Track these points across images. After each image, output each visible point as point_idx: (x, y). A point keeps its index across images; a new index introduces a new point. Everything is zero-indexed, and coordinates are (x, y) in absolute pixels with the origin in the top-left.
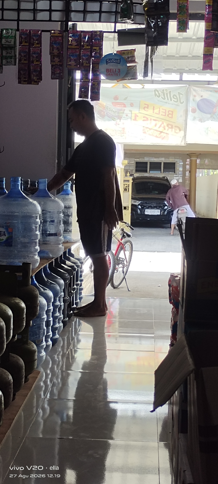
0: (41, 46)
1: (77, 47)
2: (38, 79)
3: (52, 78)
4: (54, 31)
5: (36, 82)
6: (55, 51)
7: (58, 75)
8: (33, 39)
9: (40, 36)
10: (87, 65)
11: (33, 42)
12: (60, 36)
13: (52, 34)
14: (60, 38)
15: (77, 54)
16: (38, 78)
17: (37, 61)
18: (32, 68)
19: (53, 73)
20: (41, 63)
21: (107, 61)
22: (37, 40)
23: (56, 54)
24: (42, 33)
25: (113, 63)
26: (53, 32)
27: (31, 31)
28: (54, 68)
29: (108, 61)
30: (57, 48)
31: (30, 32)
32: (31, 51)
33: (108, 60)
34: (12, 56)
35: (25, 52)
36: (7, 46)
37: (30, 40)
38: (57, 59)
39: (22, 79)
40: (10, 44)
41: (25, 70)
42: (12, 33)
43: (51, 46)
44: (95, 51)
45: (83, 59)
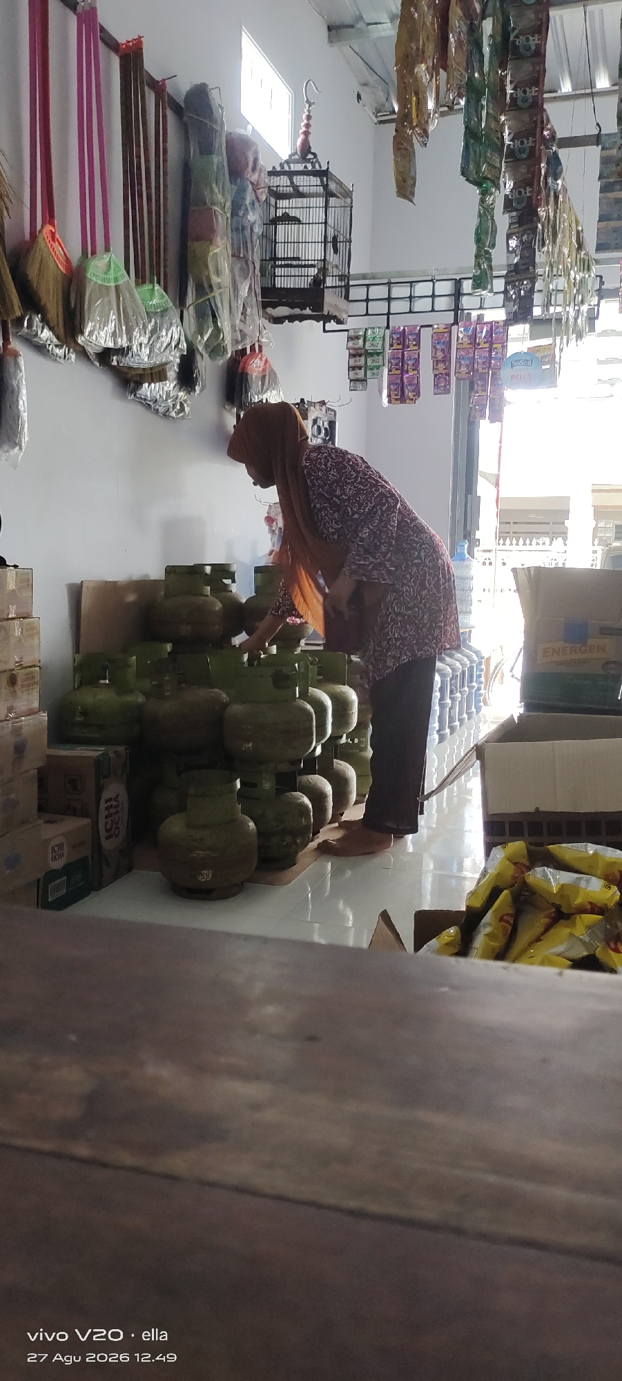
0: (419, 348)
1: (471, 346)
2: (414, 396)
3: (435, 394)
4: (438, 325)
5: (412, 399)
6: (438, 354)
7: (443, 388)
8: (409, 339)
9: (419, 335)
10: (484, 371)
11: (408, 343)
12: (446, 332)
13: (434, 331)
14: (446, 335)
15: (471, 356)
16: (415, 393)
17: (413, 370)
18: (405, 380)
19: (436, 386)
20: (419, 373)
21: (512, 363)
22: (414, 340)
23: (440, 358)
24: (422, 329)
25: (521, 365)
26: (435, 326)
27: (406, 328)
28: (438, 379)
29: (515, 363)
30: (443, 350)
31: (404, 329)
32: (406, 356)
34: (379, 366)
35: (397, 358)
36: (372, 351)
37: (404, 340)
38: (441, 366)
39: (393, 396)
40: (377, 348)
41: (396, 384)
42: (379, 333)
43: (434, 347)
44: (495, 350)
45: (478, 362)
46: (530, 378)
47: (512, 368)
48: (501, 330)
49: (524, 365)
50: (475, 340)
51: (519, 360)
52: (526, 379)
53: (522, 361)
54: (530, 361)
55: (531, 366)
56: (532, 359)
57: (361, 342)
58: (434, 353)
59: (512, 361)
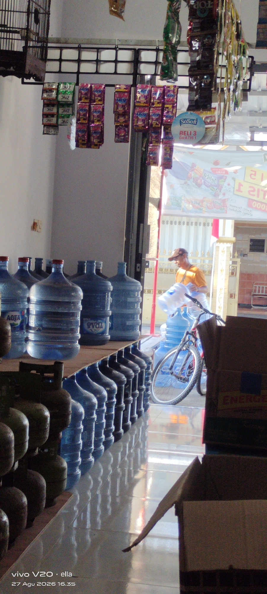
0: (104, 103)
1: (146, 105)
2: (98, 142)
3: (116, 141)
4: (120, 85)
5: (96, 145)
6: (119, 109)
7: (123, 138)
8: (95, 95)
9: (103, 92)
11: (95, 98)
12: (126, 92)
13: (116, 90)
14: (126, 94)
15: (146, 113)
16: (99, 140)
17: (98, 121)
18: (91, 129)
19: (117, 135)
20: (103, 124)
22: (99, 96)
23: (121, 112)
24: (106, 87)
25: (188, 124)
26: (118, 86)
27: (93, 86)
28: (119, 130)
30: (123, 107)
31: (91, 87)
32: (92, 109)
33: (182, 120)
34: (69, 115)
35: (85, 110)
36: (63, 103)
37: (91, 95)
38: (122, 119)
39: (80, 141)
40: (67, 100)
41: (83, 131)
42: (70, 87)
43: (116, 103)
44: (167, 109)
45: (152, 119)
46: (196, 135)
47: (181, 126)
48: (172, 94)
49: (190, 123)
50: (150, 100)
51: (187, 119)
52: (192, 135)
53: (189, 120)
54: (196, 122)
55: (196, 124)
56: (197, 119)
57: (54, 94)
58: (115, 108)
59: (180, 121)
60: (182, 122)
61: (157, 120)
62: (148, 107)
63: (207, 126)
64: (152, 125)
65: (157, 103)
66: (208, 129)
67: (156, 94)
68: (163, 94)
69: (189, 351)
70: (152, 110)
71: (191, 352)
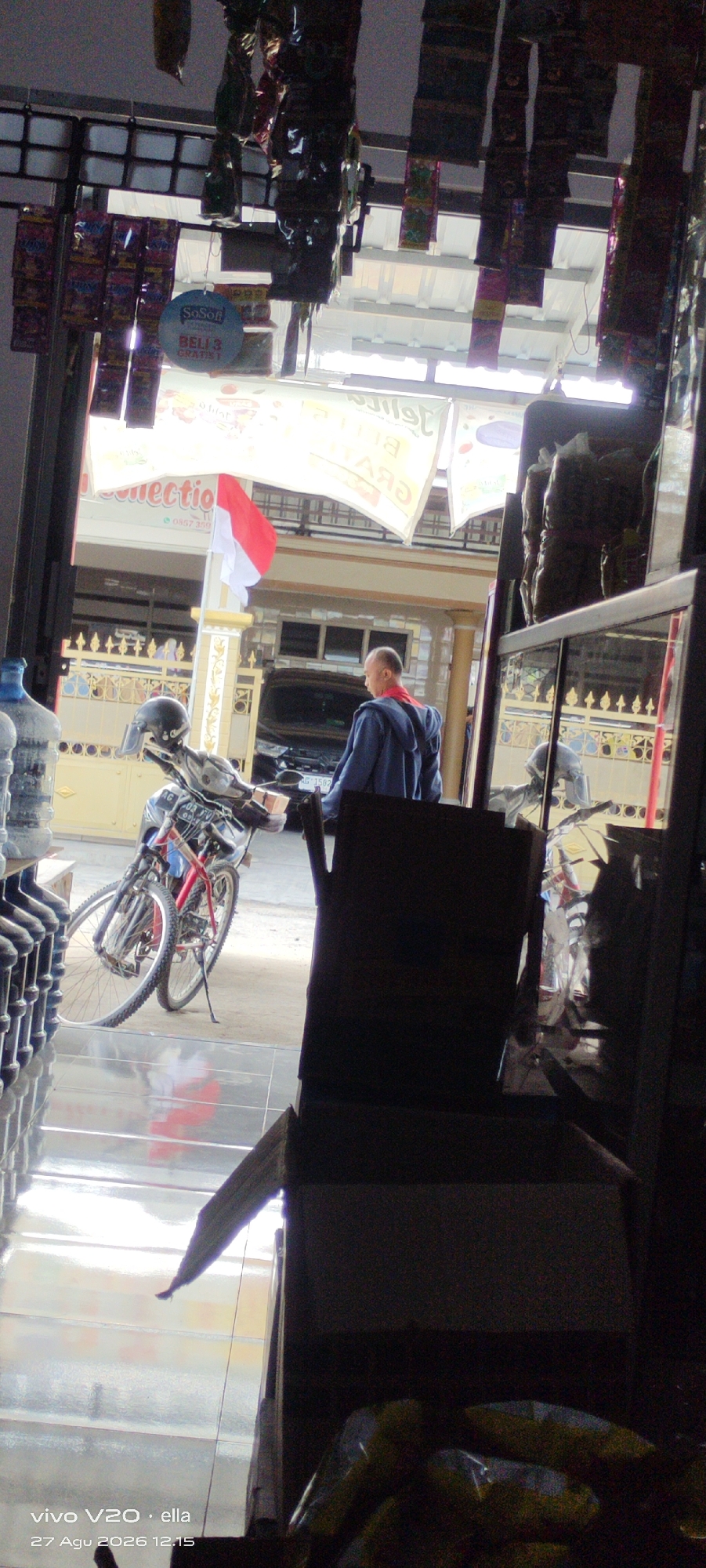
1: (98, 262)
3: (14, 349)
4: (31, 206)
7: (35, 340)
12: (49, 225)
13: (22, 217)
14: (48, 230)
15: (97, 282)
19: (18, 332)
21: (183, 313)
23: (30, 276)
25: (201, 319)
26: (26, 209)
28: (23, 319)
29: (189, 313)
30: (37, 260)
33: (187, 310)
38: (32, 293)
43: (20, 250)
44: (149, 279)
45: (112, 298)
46: (219, 348)
47: (183, 323)
48: (164, 240)
49: (207, 319)
50: (108, 251)
51: (199, 308)
52: (211, 349)
53: (203, 311)
54: (221, 315)
55: (221, 323)
56: (224, 308)
58: (18, 263)
59: (182, 309)
60: (187, 315)
61: (123, 302)
62: (101, 266)
63: (247, 329)
64: (110, 313)
65: (124, 259)
66: (252, 338)
67: (124, 237)
68: (139, 241)
69: (148, 897)
70: (112, 277)
71: (153, 899)
